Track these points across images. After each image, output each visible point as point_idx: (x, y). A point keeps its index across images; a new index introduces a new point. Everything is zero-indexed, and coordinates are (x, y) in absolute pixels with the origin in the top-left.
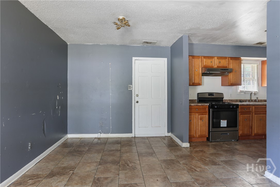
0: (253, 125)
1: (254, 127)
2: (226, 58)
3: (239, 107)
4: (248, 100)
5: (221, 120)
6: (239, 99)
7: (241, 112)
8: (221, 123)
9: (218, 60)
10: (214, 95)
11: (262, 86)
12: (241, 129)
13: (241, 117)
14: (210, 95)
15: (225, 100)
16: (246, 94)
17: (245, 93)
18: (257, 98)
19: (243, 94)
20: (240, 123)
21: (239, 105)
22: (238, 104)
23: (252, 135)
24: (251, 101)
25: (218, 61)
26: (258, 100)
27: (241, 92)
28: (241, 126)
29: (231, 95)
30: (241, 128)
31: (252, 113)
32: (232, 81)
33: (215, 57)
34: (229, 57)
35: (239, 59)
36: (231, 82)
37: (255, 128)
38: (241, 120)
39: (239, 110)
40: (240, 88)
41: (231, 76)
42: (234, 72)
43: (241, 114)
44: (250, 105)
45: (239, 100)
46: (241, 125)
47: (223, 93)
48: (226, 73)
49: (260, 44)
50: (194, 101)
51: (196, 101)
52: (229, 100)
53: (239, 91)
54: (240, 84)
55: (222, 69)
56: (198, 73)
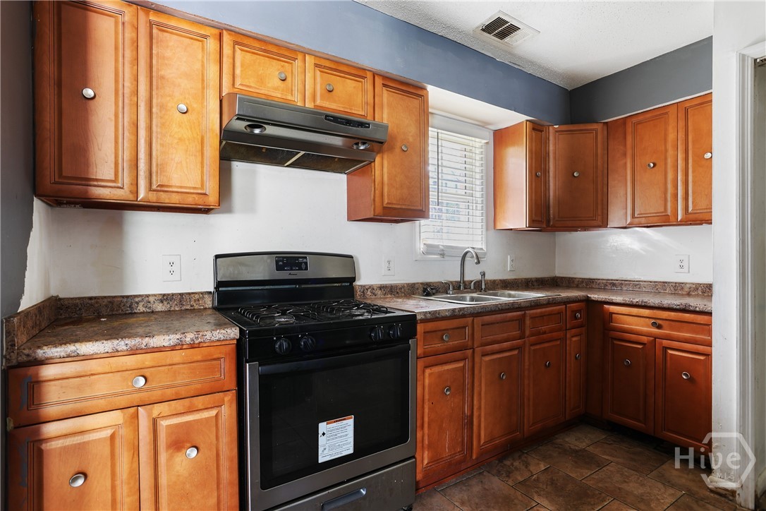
0: (475, 408)
1: (479, 416)
2: (361, 73)
3: (420, 328)
4: (451, 282)
5: (320, 425)
6: (420, 280)
7: (426, 355)
8: (322, 440)
9: (318, 73)
10: (306, 263)
11: (495, 228)
12: (426, 442)
13: (427, 381)
14: (285, 265)
15: (365, 289)
16: (446, 258)
17: (443, 255)
18: (483, 274)
19: (435, 260)
20: (423, 413)
21: (419, 317)
22: (415, 316)
23: (471, 457)
24: (465, 288)
25: (319, 79)
26: (485, 281)
27: (430, 249)
28: (426, 426)
29: (389, 262)
30: (426, 438)
31: (473, 352)
32: (390, 196)
33: (305, 53)
34: (374, 74)
35: (420, 92)
36: (386, 201)
37: (483, 419)
38: (427, 397)
39: (418, 346)
40: (426, 232)
41: (385, 170)
42: (397, 150)
43: (426, 367)
44: (464, 316)
45: (422, 283)
46: (426, 419)
47: (351, 257)
48: (362, 148)
49: (496, 35)
50: (195, 301)
51: (205, 303)
52: (382, 287)
53: (421, 247)
54: (422, 211)
55: (332, 117)
56: (191, 129)
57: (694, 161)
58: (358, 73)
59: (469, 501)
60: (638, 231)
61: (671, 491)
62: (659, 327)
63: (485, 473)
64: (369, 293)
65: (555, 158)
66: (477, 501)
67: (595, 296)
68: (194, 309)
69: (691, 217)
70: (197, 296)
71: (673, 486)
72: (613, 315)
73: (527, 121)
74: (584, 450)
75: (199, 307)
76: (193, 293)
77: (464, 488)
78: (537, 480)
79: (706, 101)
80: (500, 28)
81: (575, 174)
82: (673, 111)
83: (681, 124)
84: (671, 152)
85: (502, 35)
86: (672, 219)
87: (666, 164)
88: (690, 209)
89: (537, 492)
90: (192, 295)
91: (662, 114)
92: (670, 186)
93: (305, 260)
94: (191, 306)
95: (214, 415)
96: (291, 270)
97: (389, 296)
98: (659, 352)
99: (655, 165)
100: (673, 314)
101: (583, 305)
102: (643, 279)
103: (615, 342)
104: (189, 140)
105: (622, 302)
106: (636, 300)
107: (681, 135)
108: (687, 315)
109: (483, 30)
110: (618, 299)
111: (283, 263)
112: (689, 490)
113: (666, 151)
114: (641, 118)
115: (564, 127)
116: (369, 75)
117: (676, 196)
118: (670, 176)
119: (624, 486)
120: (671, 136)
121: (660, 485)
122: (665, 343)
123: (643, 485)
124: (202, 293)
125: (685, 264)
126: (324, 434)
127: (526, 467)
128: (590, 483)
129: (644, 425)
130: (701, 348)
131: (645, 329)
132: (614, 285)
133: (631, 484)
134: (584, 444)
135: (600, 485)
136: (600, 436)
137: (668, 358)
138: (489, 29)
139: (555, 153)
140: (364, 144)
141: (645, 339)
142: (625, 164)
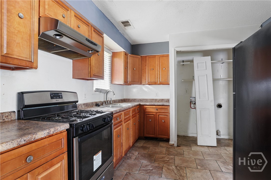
0: (123, 140)
5: (94, 157)
9: (75, 19)
10: (62, 96)
11: (112, 83)
12: (115, 154)
17: (101, 92)
18: (111, 98)
19: (98, 94)
20: (114, 144)
24: (107, 103)
25: (75, 22)
26: (112, 100)
27: (97, 90)
28: (114, 149)
29: (85, 95)
31: (123, 122)
32: (95, 71)
33: (71, 9)
35: (102, 36)
36: (94, 73)
37: (125, 143)
38: (115, 139)
42: (97, 55)
46: (114, 147)
47: (76, 93)
48: (90, 52)
49: (124, 25)
50: (6, 117)
51: (11, 117)
52: (84, 104)
53: (94, 89)
54: (102, 77)
55: (88, 39)
56: (25, 27)
57: (161, 70)
58: (87, 24)
59: (126, 169)
60: (146, 86)
61: (164, 148)
62: (157, 110)
63: (125, 160)
64: (80, 107)
65: (129, 64)
66: (128, 168)
67: (142, 103)
68: (5, 121)
69: (161, 83)
70: (7, 114)
71: (164, 147)
72: (147, 108)
73: (124, 51)
74: (143, 146)
75: (8, 120)
76: (4, 113)
77: (122, 166)
78: (138, 157)
79: (168, 56)
80: (126, 23)
81: (135, 69)
82: (157, 57)
83: (159, 60)
84: (157, 67)
85: (125, 26)
86: (157, 83)
87: (155, 69)
88: (161, 81)
89: (140, 160)
90: (4, 114)
91: (155, 56)
92: (156, 75)
93: (61, 94)
94: (3, 120)
95: (60, 165)
96: (56, 98)
97: (86, 107)
98: (157, 116)
99: (153, 69)
100: (160, 106)
101: (139, 106)
102: (148, 98)
103: (147, 115)
104: (24, 33)
105: (149, 104)
106: (152, 104)
107: (159, 63)
108: (163, 106)
109: (122, 22)
110: (148, 104)
111: (53, 95)
112: (166, 147)
113: (156, 66)
114: (150, 57)
115: (132, 55)
116: (90, 26)
117: (158, 77)
118: (156, 73)
119: (156, 151)
120: (157, 63)
121: (162, 148)
122: (159, 114)
123: (159, 149)
124: (10, 112)
125: (157, 94)
126: (95, 160)
127: (134, 155)
128: (149, 153)
129: (154, 135)
130: (166, 114)
131: (154, 111)
132: (141, 100)
133: (157, 150)
134: (142, 144)
135: (152, 152)
136: (144, 141)
137: (159, 117)
138: (123, 23)
139: (129, 62)
140: (92, 51)
141: (154, 114)
142: (146, 68)
